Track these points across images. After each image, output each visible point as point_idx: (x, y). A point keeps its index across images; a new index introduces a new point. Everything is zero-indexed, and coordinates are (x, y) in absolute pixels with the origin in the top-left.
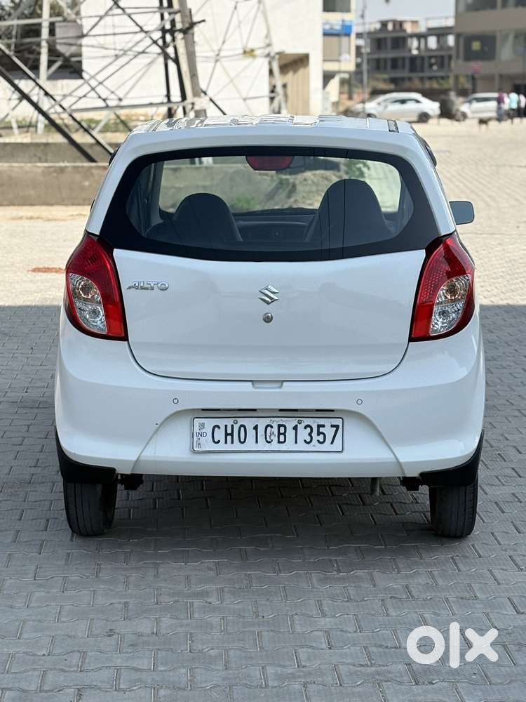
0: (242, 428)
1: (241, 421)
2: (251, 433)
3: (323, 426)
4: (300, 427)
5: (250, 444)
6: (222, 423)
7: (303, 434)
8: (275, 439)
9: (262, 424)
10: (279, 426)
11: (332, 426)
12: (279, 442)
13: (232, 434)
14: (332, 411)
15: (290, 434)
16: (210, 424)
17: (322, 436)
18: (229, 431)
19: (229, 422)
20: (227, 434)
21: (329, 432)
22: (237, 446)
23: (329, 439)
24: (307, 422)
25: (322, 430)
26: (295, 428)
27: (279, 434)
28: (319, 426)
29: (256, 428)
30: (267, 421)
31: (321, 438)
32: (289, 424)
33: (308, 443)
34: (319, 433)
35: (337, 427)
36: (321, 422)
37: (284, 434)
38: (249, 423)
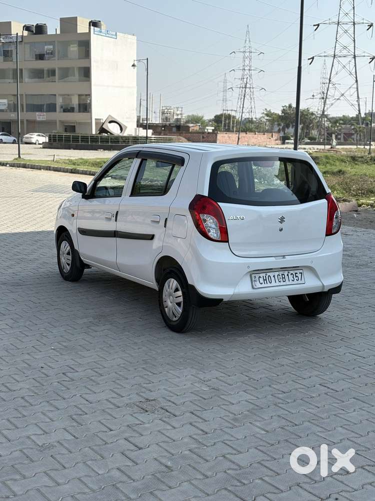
0: (269, 277)
1: (268, 274)
2: (273, 278)
4: (289, 274)
5: (273, 284)
6: (261, 275)
7: (291, 277)
8: (281, 280)
9: (276, 274)
10: (282, 275)
11: (300, 273)
12: (283, 281)
13: (266, 280)
14: (299, 267)
15: (286, 277)
16: (257, 276)
18: (265, 279)
19: (264, 275)
20: (264, 280)
21: (299, 275)
22: (269, 285)
23: (300, 278)
24: (291, 272)
26: (288, 275)
27: (283, 278)
28: (296, 273)
29: (274, 276)
30: (278, 273)
31: (297, 278)
32: (286, 273)
33: (293, 281)
34: (296, 276)
35: (302, 273)
36: (296, 271)
38: (271, 274)
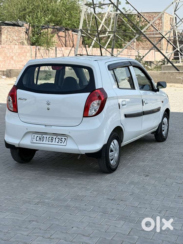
0: (43, 137)
1: (43, 136)
2: (45, 139)
3: (62, 138)
4: (57, 138)
5: (44, 142)
6: (39, 136)
7: (57, 140)
8: (50, 141)
9: (48, 136)
10: (52, 138)
11: (64, 139)
12: (51, 142)
13: (41, 139)
14: (65, 135)
15: (54, 140)
16: (36, 136)
17: (61, 141)
18: (40, 138)
19: (41, 136)
20: (40, 139)
21: (63, 140)
22: (41, 142)
23: (63, 142)
24: (59, 137)
25: (62, 139)
26: (55, 138)
27: (51, 140)
28: (61, 138)
29: (46, 138)
30: (49, 136)
32: (54, 137)
33: (58, 143)
34: (61, 140)
35: (65, 139)
36: (62, 137)
37: (53, 140)
38: (45, 136)
